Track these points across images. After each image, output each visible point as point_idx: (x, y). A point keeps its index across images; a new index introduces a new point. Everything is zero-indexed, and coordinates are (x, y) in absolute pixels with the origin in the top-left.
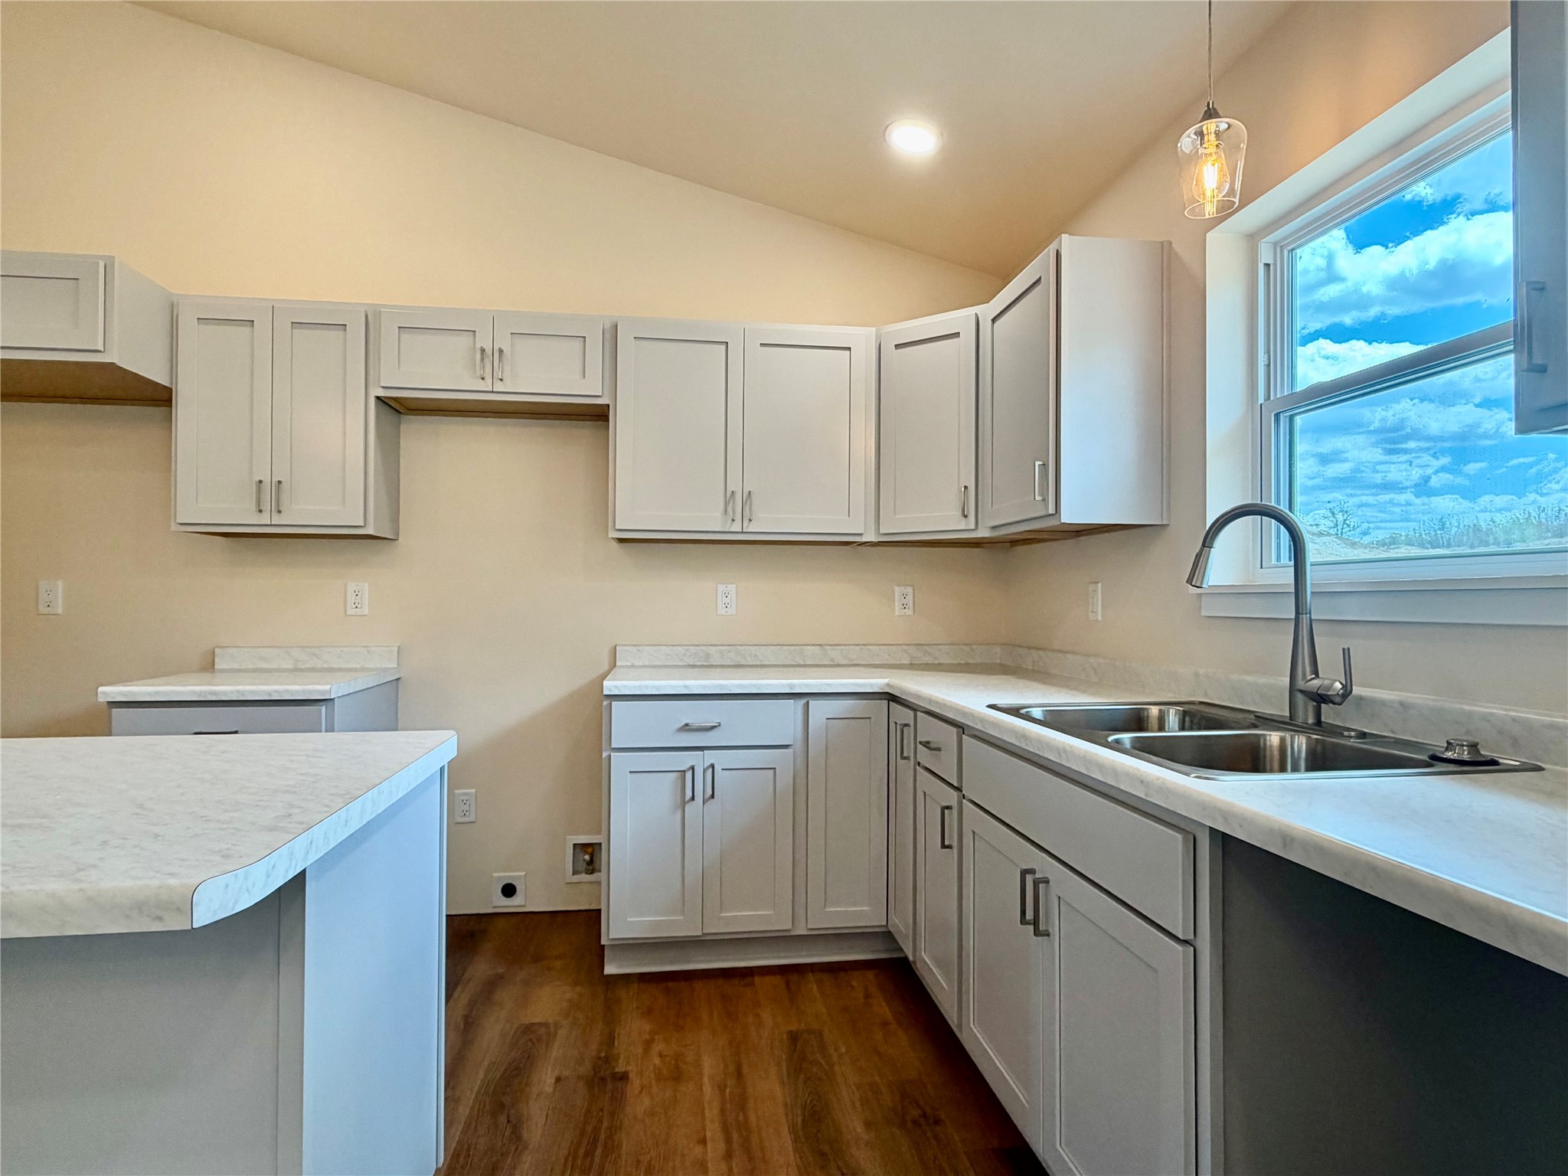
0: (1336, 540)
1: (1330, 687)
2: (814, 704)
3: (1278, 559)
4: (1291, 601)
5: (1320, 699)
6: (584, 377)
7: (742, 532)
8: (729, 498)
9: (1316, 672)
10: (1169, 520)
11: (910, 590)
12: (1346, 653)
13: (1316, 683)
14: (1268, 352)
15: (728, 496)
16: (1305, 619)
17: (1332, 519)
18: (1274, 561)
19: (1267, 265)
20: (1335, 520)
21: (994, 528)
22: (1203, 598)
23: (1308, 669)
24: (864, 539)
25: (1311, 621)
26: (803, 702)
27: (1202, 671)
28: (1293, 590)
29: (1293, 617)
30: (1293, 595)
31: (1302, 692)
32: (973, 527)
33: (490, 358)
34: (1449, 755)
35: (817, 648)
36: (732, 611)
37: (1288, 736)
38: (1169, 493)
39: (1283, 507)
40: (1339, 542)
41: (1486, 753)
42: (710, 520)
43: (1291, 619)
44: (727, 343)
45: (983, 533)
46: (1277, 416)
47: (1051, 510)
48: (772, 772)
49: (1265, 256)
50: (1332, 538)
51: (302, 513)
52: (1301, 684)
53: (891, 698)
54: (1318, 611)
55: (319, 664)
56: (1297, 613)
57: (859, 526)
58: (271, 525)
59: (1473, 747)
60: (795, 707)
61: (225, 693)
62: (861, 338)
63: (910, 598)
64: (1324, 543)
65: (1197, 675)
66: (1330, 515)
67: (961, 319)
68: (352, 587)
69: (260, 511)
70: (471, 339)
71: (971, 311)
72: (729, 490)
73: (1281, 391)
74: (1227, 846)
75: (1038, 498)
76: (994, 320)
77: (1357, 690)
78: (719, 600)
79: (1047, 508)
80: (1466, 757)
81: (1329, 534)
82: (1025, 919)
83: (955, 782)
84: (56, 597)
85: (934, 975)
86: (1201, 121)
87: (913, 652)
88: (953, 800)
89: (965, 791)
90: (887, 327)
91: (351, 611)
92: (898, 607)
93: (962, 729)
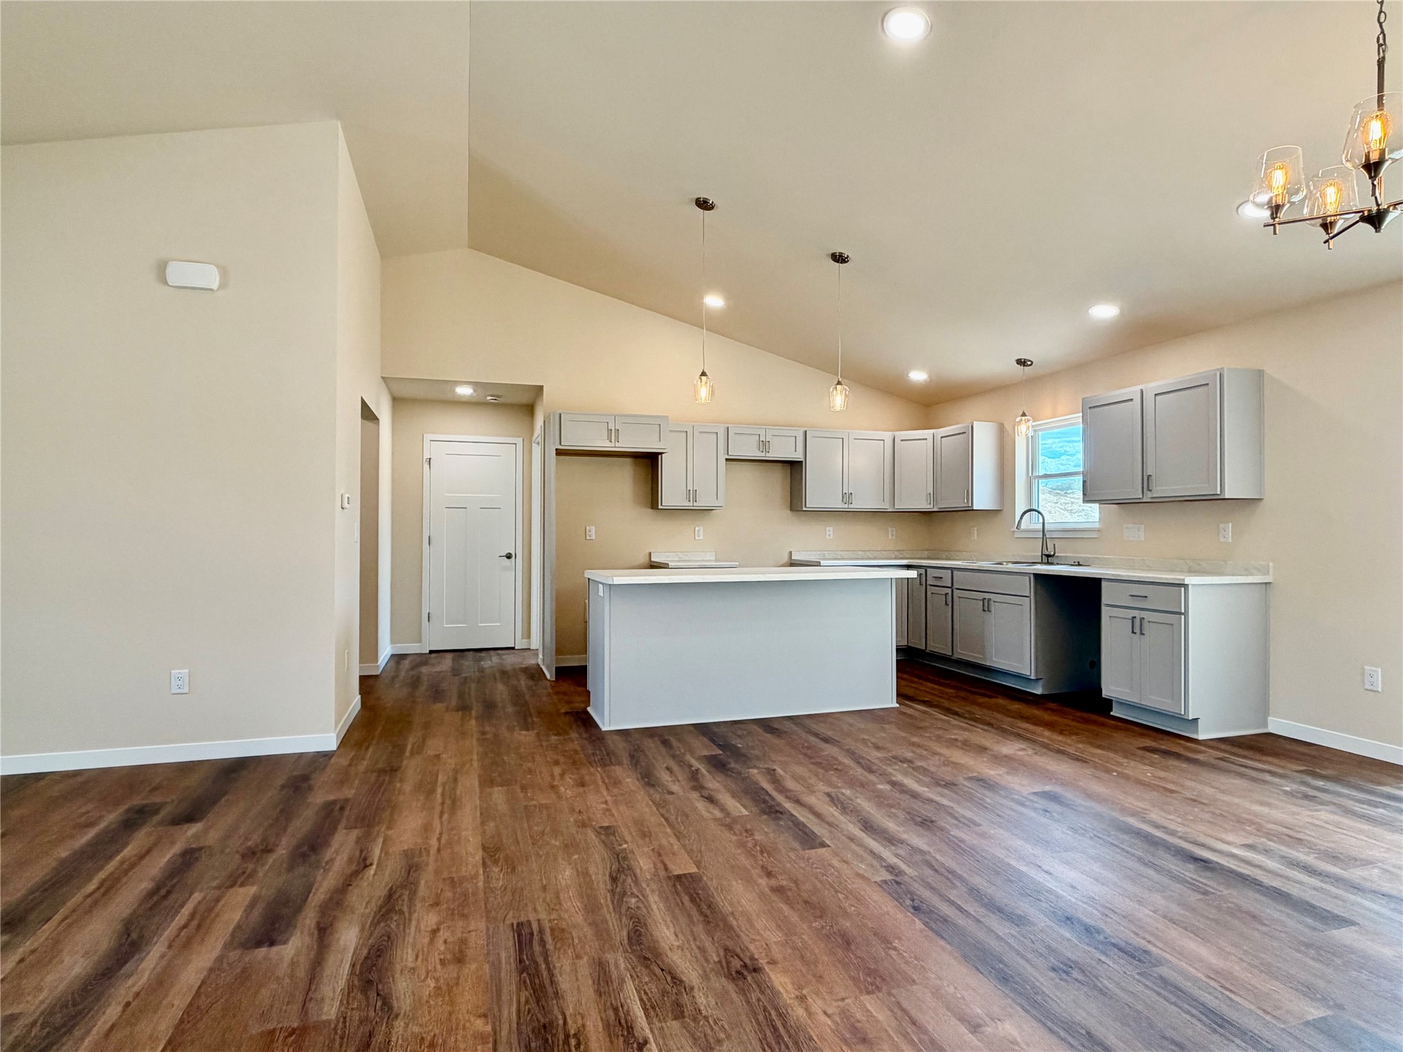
1: (1050, 553)
3: (1038, 521)
4: (1042, 533)
5: (1048, 556)
6: (795, 451)
7: (847, 508)
8: (844, 496)
9: (1047, 550)
10: (1003, 508)
11: (894, 529)
12: (1053, 544)
14: (1032, 462)
18: (1037, 523)
19: (1032, 436)
21: (940, 508)
22: (1019, 533)
23: (1045, 550)
24: (888, 511)
25: (1046, 538)
27: (1015, 553)
29: (1042, 537)
30: (1042, 531)
31: (1044, 554)
32: (932, 507)
33: (764, 445)
34: (1073, 564)
35: (861, 551)
36: (831, 537)
37: (1042, 562)
38: (1005, 503)
39: (1038, 509)
41: (1081, 563)
42: (840, 505)
44: (843, 438)
45: (935, 509)
46: (1034, 480)
47: (970, 506)
49: (1031, 433)
51: (703, 502)
53: (908, 566)
54: (1048, 535)
55: (687, 559)
56: (1043, 535)
57: (886, 505)
58: (693, 506)
59: (1078, 562)
62: (888, 436)
63: (894, 532)
65: (1013, 554)
67: (927, 433)
68: (697, 528)
69: (689, 501)
70: (759, 438)
71: (931, 431)
72: (844, 493)
75: (965, 501)
76: (942, 437)
77: (1055, 554)
78: (827, 533)
79: (969, 504)
80: (1077, 564)
82: (984, 610)
83: (950, 585)
84: (592, 532)
85: (938, 646)
86: (1022, 416)
87: (896, 553)
88: (949, 591)
89: (956, 586)
90: (897, 433)
91: (697, 538)
92: (890, 536)
93: (952, 569)
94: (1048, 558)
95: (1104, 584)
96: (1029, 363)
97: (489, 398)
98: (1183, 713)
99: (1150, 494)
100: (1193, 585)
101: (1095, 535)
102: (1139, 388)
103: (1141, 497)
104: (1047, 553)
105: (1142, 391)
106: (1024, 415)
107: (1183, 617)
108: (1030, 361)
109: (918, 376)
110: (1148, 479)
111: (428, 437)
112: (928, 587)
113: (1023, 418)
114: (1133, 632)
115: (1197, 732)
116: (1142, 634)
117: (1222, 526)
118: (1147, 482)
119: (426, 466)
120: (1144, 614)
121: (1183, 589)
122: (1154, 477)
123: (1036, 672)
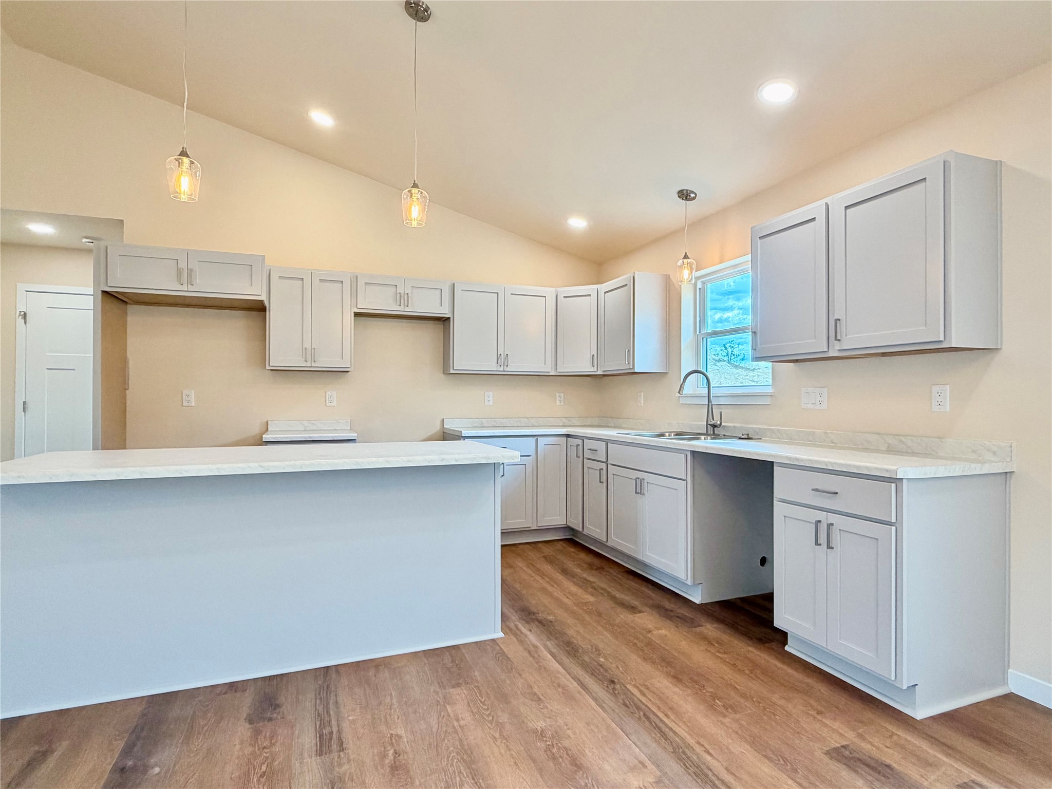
0: (727, 364)
1: (717, 423)
2: (539, 439)
3: (703, 385)
4: (707, 399)
5: (714, 426)
6: (441, 306)
7: (504, 371)
8: (499, 357)
9: (713, 419)
10: (669, 370)
11: (562, 395)
12: (721, 413)
13: (713, 422)
14: (700, 317)
15: (498, 356)
16: (710, 404)
17: (725, 351)
18: (702, 386)
19: (700, 289)
20: (727, 351)
21: (604, 371)
22: (681, 398)
23: (711, 418)
24: (551, 374)
25: (712, 405)
26: (536, 438)
27: (680, 422)
28: (707, 395)
29: (707, 403)
30: (707, 398)
31: (710, 425)
32: (596, 370)
33: (403, 298)
34: (743, 437)
35: (526, 419)
36: (491, 403)
37: (706, 437)
38: (669, 364)
39: (704, 371)
40: (729, 365)
41: (750, 436)
42: (491, 366)
43: (706, 404)
44: (498, 293)
45: (599, 373)
46: (703, 338)
47: (631, 367)
48: (524, 466)
49: (699, 285)
50: (725, 363)
51: (324, 362)
52: (709, 423)
53: (568, 436)
54: (714, 401)
55: (315, 428)
56: (709, 402)
57: (548, 368)
58: (311, 367)
59: (748, 435)
60: (533, 440)
61: (314, 437)
62: (550, 292)
63: (562, 398)
64: (721, 366)
65: (678, 423)
66: (724, 348)
67: (591, 289)
68: (328, 393)
69: (306, 361)
70: (395, 289)
71: (595, 286)
72: (499, 354)
73: (704, 331)
74: (694, 453)
75: (627, 363)
76: (605, 293)
77: (723, 424)
78: (486, 399)
79: (630, 366)
80: (746, 437)
81: (724, 361)
82: (636, 492)
83: (605, 460)
84: (192, 398)
85: (594, 530)
86: (684, 258)
87: (564, 420)
88: (604, 466)
89: (609, 462)
90: (560, 289)
91: (328, 404)
92: (558, 402)
93: (607, 442)
94: (714, 430)
95: (777, 470)
96: (692, 195)
97: (84, 240)
98: (893, 678)
99: (837, 346)
100: (908, 479)
101: (767, 401)
102: (823, 202)
103: (826, 349)
104: (712, 423)
105: (827, 205)
106: (686, 257)
107: (894, 528)
108: (693, 192)
109: (578, 223)
110: (836, 324)
111: (22, 287)
112: (585, 461)
113: (686, 261)
114: (817, 544)
115: (913, 704)
116: (829, 547)
117: (935, 389)
118: (834, 329)
119: (21, 321)
120: (833, 518)
121: (893, 485)
122: (843, 322)
123: (694, 578)
